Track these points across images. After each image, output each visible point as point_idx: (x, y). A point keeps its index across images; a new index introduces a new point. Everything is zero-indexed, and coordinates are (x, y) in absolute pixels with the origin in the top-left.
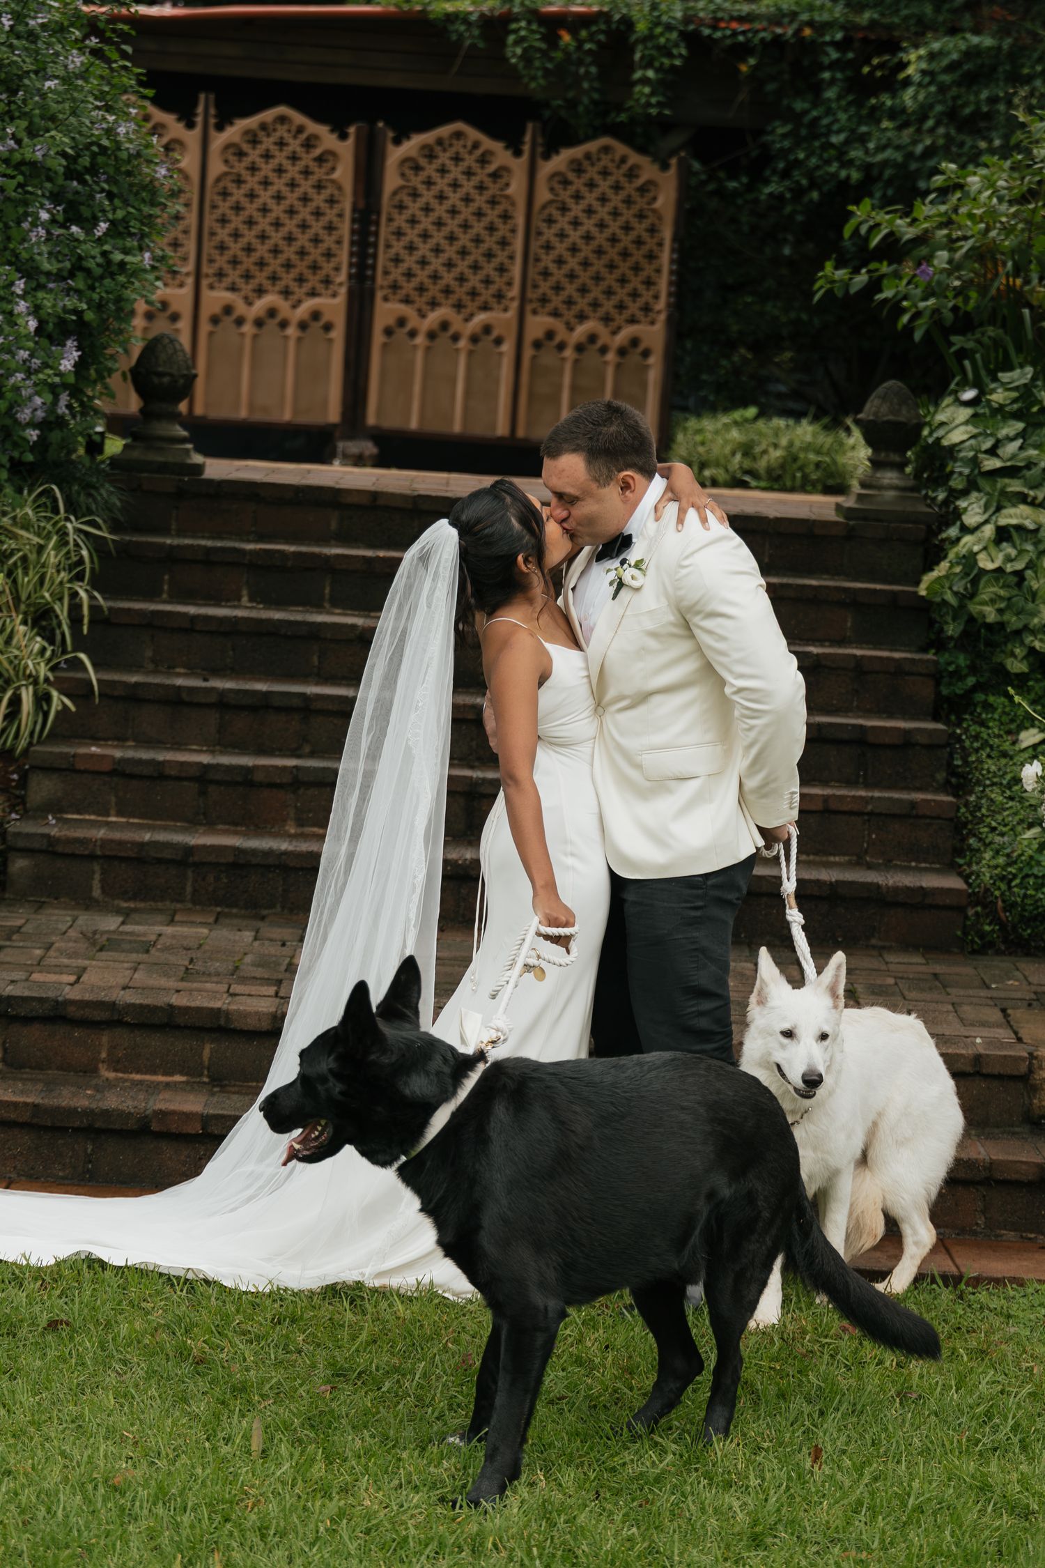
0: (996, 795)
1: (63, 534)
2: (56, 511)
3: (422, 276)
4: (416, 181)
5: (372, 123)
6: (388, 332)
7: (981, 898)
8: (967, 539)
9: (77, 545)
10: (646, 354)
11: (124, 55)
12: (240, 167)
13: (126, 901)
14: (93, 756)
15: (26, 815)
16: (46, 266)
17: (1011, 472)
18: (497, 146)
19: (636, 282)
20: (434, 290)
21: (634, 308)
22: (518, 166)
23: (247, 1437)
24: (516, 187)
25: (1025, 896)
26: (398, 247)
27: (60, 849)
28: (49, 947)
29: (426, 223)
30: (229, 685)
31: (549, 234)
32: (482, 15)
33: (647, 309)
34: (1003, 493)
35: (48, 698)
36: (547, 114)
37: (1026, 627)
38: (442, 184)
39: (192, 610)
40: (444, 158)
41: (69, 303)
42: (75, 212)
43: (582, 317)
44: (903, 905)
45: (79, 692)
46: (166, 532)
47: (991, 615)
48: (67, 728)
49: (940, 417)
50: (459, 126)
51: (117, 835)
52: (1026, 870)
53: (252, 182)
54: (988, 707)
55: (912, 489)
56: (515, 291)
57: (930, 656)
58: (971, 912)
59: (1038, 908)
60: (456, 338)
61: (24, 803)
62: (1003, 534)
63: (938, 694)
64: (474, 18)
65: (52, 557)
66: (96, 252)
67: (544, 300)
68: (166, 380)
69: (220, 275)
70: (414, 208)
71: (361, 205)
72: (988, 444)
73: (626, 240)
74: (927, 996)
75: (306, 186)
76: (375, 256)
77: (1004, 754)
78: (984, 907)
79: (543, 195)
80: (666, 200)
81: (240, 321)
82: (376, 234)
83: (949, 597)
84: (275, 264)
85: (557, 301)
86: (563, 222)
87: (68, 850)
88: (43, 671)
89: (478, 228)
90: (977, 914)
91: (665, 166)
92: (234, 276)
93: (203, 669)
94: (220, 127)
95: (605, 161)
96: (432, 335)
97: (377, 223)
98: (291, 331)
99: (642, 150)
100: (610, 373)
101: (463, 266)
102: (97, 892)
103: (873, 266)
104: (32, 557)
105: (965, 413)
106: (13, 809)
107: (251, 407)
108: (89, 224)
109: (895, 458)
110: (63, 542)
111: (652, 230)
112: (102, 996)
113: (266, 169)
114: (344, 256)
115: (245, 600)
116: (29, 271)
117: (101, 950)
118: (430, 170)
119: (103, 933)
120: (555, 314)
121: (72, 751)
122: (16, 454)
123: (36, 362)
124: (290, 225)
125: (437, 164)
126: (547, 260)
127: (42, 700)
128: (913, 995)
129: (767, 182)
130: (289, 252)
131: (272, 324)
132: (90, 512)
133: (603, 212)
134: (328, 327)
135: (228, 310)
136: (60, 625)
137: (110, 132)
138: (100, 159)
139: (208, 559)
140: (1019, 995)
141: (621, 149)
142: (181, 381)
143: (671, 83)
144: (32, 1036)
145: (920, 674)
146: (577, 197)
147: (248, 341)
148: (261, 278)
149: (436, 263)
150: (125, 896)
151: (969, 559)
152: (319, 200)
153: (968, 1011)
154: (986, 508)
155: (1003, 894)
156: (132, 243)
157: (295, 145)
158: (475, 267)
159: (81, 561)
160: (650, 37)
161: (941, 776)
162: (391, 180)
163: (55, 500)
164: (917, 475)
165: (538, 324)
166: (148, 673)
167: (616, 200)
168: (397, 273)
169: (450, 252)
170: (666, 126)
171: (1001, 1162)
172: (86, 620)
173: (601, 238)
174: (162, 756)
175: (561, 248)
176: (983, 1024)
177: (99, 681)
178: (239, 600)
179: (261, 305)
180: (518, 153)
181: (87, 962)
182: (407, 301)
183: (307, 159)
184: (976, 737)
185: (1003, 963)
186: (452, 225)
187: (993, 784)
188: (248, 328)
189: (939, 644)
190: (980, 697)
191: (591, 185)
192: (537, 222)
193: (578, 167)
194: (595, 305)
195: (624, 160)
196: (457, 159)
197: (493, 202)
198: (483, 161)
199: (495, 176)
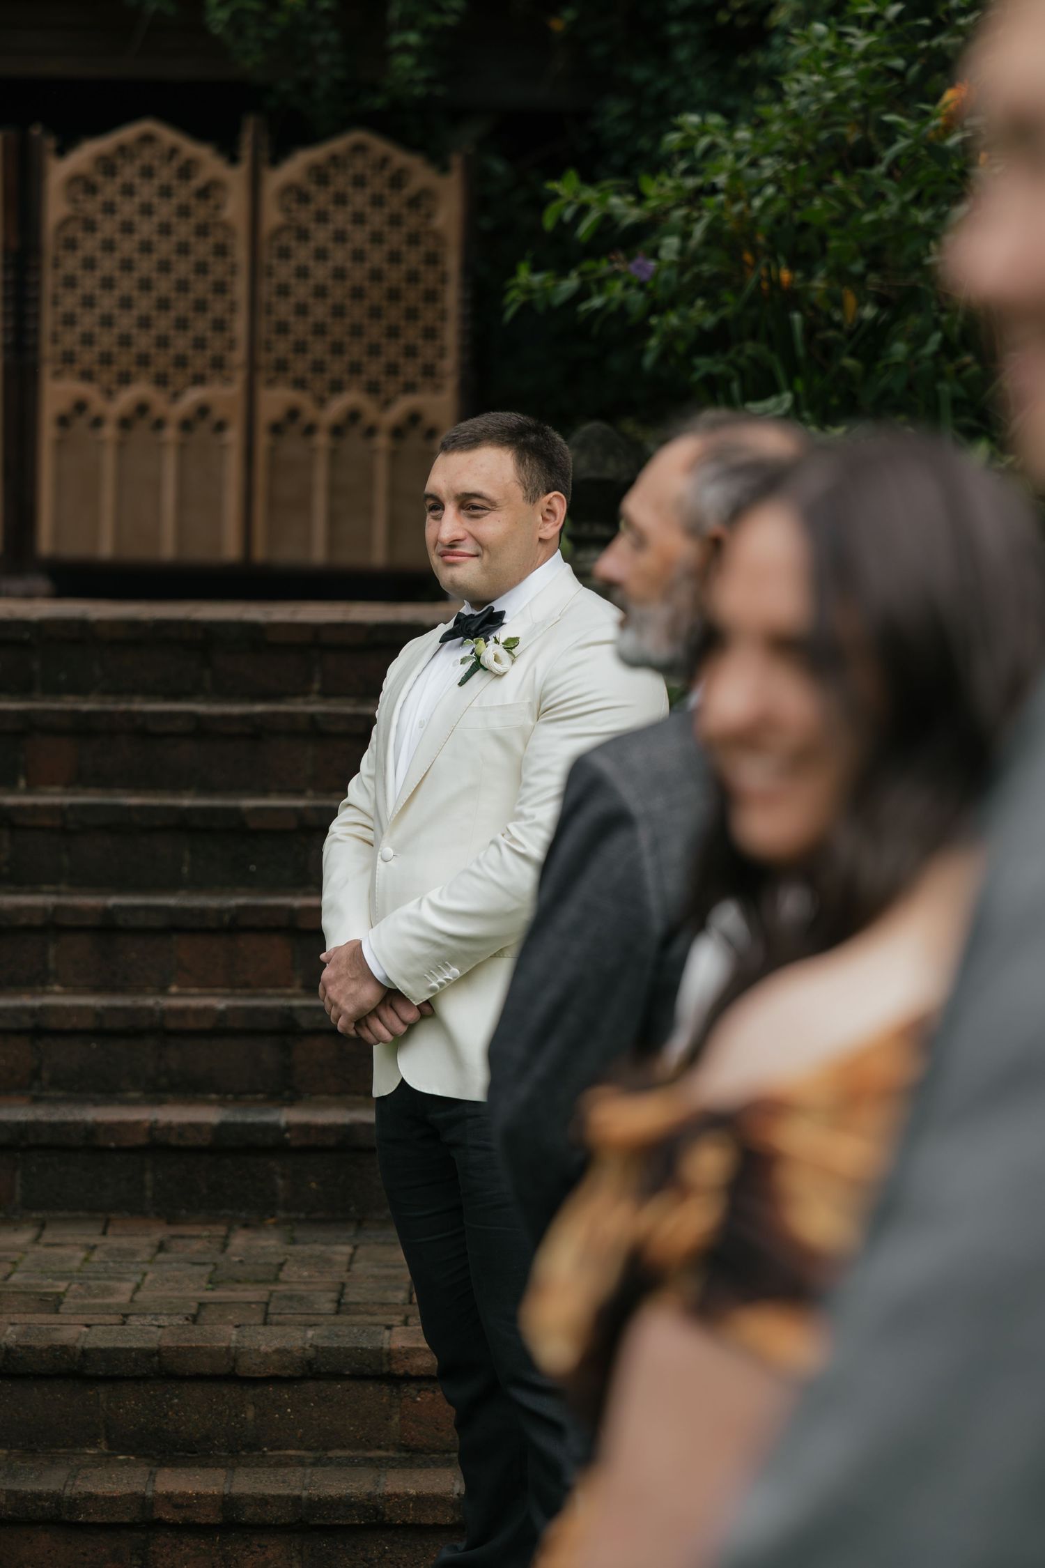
3: (106, 340)
4: (92, 207)
5: (24, 129)
6: (63, 421)
10: (430, 433)
18: (204, 152)
19: (412, 334)
21: (411, 370)
22: (235, 178)
24: (234, 208)
26: (70, 301)
29: (108, 265)
31: (284, 272)
33: (429, 371)
36: (273, 102)
38: (128, 210)
40: (129, 172)
43: (337, 387)
50: (147, 126)
56: (239, 356)
60: (159, 424)
67: (282, 366)
70: (90, 245)
73: (395, 275)
76: (38, 317)
79: (272, 217)
80: (448, 216)
82: (38, 285)
85: (300, 366)
86: (303, 254)
89: (183, 268)
91: (444, 169)
95: (359, 165)
96: (124, 424)
97: (39, 271)
99: (411, 147)
100: (381, 466)
101: (163, 323)
111: (431, 260)
118: (110, 190)
120: (300, 384)
125: (119, 181)
126: (284, 309)
133: (359, 237)
141: (379, 146)
143: (441, 49)
146: (322, 217)
149: (126, 322)
158: (182, 324)
162: (56, 208)
165: (275, 400)
167: (377, 219)
168: (70, 339)
169: (144, 304)
173: (358, 274)
175: (302, 291)
180: (233, 159)
182: (87, 376)
186: (146, 266)
191: (341, 199)
192: (268, 256)
193: (320, 175)
194: (356, 368)
195: (385, 163)
196: (148, 173)
197: (202, 231)
198: (185, 173)
199: (203, 194)
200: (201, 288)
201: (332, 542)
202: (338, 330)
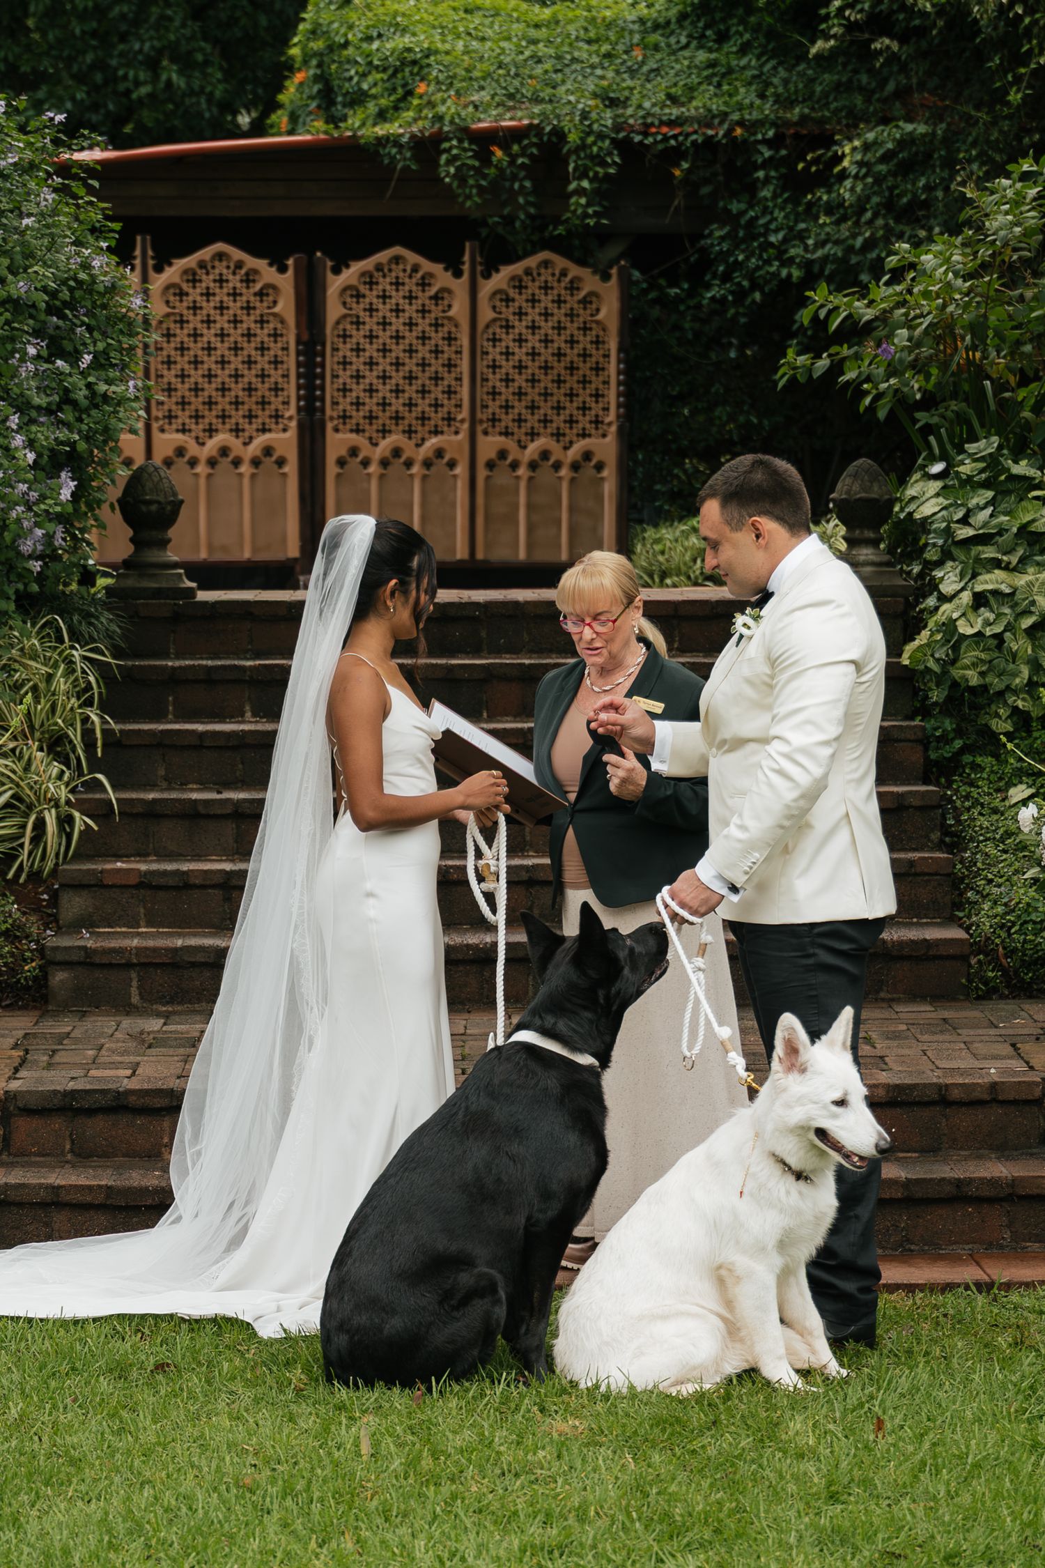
0: (990, 849)
1: (70, 662)
2: (62, 641)
3: (371, 404)
4: (358, 309)
5: (311, 254)
6: (341, 462)
7: (983, 947)
8: (946, 607)
9: (84, 672)
10: (600, 467)
11: (91, 190)
12: (182, 307)
13: (164, 1005)
14: (119, 870)
15: (59, 931)
16: (37, 401)
17: (983, 539)
18: (437, 268)
19: (584, 396)
20: (384, 418)
21: (584, 422)
22: (460, 286)
23: (357, 1444)
24: (459, 308)
25: (1025, 941)
26: (345, 377)
27: (97, 960)
28: (100, 1048)
29: (371, 350)
30: (242, 795)
31: (495, 353)
32: (413, 136)
33: (597, 422)
34: (978, 560)
35: (70, 820)
36: (484, 232)
37: (1008, 687)
38: (384, 310)
39: (200, 727)
40: (384, 284)
41: (62, 434)
42: (56, 348)
43: (533, 435)
44: (909, 958)
45: (101, 811)
46: (166, 656)
47: (973, 678)
48: (91, 846)
49: (911, 492)
50: (397, 250)
51: (151, 943)
52: (1025, 917)
53: (195, 321)
54: (976, 767)
55: (888, 564)
56: (464, 413)
57: (917, 722)
58: (973, 961)
59: (1037, 952)
60: (409, 464)
61: (57, 921)
62: (980, 601)
63: (927, 758)
64: (405, 140)
65: (61, 684)
66: (81, 384)
67: (494, 420)
68: (154, 508)
69: (170, 417)
70: (358, 336)
71: (305, 337)
72: (960, 514)
73: (572, 354)
74: (940, 1037)
75: (249, 322)
76: (323, 388)
77: (995, 811)
78: (986, 955)
79: (486, 314)
80: (609, 311)
81: (193, 463)
82: (323, 365)
83: (931, 664)
84: (223, 403)
85: (507, 420)
86: (508, 340)
87: (105, 961)
88: (63, 793)
89: (423, 352)
90: (979, 961)
91: (606, 277)
92: (183, 417)
93: (215, 784)
94: (159, 269)
95: (546, 275)
96: (384, 463)
97: (323, 355)
98: (245, 469)
99: (581, 262)
100: (565, 488)
101: (411, 391)
102: (135, 999)
103: (833, 350)
104: (42, 686)
105: (936, 486)
106: (47, 927)
107: (210, 547)
108: (73, 357)
109: (870, 534)
110: (70, 670)
111: (597, 342)
112: (159, 1085)
113: (208, 308)
114: (292, 390)
115: (248, 714)
116: (22, 406)
117: (150, 1047)
118: (371, 297)
119: (149, 1033)
120: (506, 433)
121: (99, 867)
122: (20, 586)
123: (34, 495)
124: (236, 362)
125: (377, 290)
126: (495, 380)
127: (65, 822)
128: (926, 1037)
129: (708, 287)
130: (237, 390)
131: (225, 463)
132: (93, 640)
133: (547, 327)
134: (281, 462)
135: (180, 451)
136: (74, 750)
137: (86, 266)
138: (78, 294)
139: (210, 679)
140: (1025, 1031)
141: (560, 262)
142: (169, 508)
143: (607, 191)
144: (96, 1127)
145: (910, 741)
146: (520, 314)
147: (202, 481)
148: (210, 417)
149: (384, 391)
150: (162, 1000)
151: (949, 627)
152: (263, 335)
153: (979, 1047)
154: (962, 575)
155: (1003, 942)
156: (113, 373)
157: (235, 281)
158: (423, 391)
159: (89, 686)
160: (583, 146)
161: (936, 836)
162: (333, 310)
163: (59, 630)
164: (891, 550)
165: (489, 445)
166: (162, 790)
167: (559, 314)
168: (345, 404)
169: (397, 378)
170: (603, 237)
171: (1022, 1179)
172: (99, 743)
173: (546, 354)
174: (185, 867)
175: (507, 366)
176: (996, 1057)
177: (117, 800)
178: (243, 716)
179: (212, 445)
180: (458, 274)
181: (139, 1058)
182: (357, 430)
183: (248, 295)
184: (967, 797)
185: (1008, 1006)
186: (398, 351)
187: (987, 839)
188: (201, 469)
189: (925, 711)
190: (967, 758)
191: (534, 301)
192: (483, 343)
193: (519, 284)
194: (545, 421)
195: (564, 273)
196: (397, 284)
197: (436, 325)
198: (424, 284)
199: (436, 298)
200: (436, 365)
201: (530, 546)
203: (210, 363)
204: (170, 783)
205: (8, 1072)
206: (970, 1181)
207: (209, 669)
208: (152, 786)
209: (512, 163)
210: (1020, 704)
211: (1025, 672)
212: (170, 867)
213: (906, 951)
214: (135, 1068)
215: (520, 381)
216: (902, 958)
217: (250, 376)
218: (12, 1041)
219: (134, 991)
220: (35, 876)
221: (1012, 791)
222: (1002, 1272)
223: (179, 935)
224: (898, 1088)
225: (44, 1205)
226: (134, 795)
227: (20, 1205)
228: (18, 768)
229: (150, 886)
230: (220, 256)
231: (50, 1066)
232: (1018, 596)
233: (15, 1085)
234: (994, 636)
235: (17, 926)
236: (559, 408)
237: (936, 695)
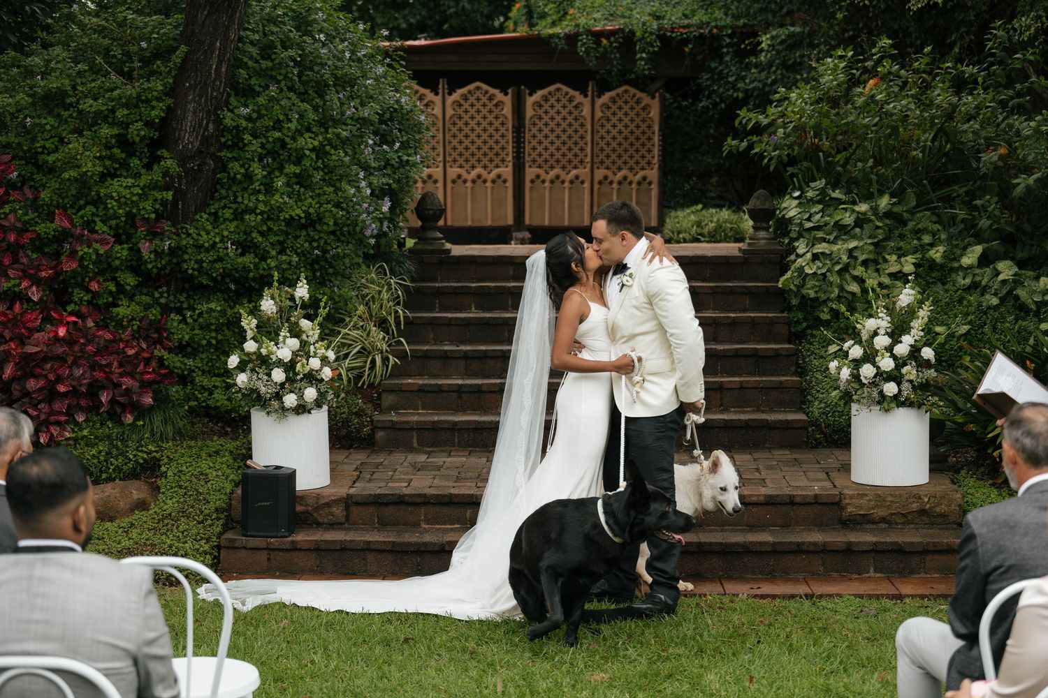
0: (818, 376)
1: (389, 285)
2: (386, 275)
3: (546, 155)
4: (540, 112)
5: (519, 87)
6: (532, 181)
7: (814, 423)
8: (799, 260)
9: (396, 289)
10: (650, 183)
11: (402, 66)
12: (460, 111)
13: (428, 448)
14: (409, 384)
15: (381, 412)
16: (373, 165)
17: (817, 228)
18: (576, 94)
19: (643, 151)
21: (643, 163)
22: (587, 102)
23: (495, 686)
24: (586, 111)
25: (834, 421)
26: (534, 143)
27: (398, 427)
28: (395, 471)
29: (546, 131)
30: (469, 348)
31: (602, 132)
32: (566, 34)
33: (649, 163)
34: (815, 238)
35: (388, 359)
36: (598, 77)
37: (828, 299)
38: (552, 112)
39: (450, 315)
40: (552, 101)
41: (384, 180)
42: (384, 139)
43: (620, 169)
44: (779, 428)
45: (402, 355)
46: (436, 281)
47: (812, 294)
48: (397, 372)
49: (784, 205)
50: (558, 85)
51: (422, 419)
52: (834, 409)
53: (466, 118)
54: (813, 336)
55: (773, 239)
56: (589, 159)
57: (785, 315)
58: (810, 429)
60: (563, 182)
61: (380, 407)
62: (815, 257)
63: (790, 331)
64: (562, 35)
65: (385, 296)
66: (395, 156)
68: (431, 212)
69: (455, 161)
70: (540, 124)
71: (516, 125)
72: (807, 216)
73: (638, 132)
74: (792, 469)
75: (491, 118)
76: (524, 148)
77: (822, 357)
78: (816, 427)
79: (599, 114)
80: (655, 112)
81: (465, 182)
82: (524, 137)
83: (792, 287)
84: (479, 154)
86: (608, 126)
87: (401, 427)
88: (385, 347)
89: (570, 131)
90: (813, 430)
91: (653, 97)
92: (461, 161)
93: (456, 342)
94: (450, 94)
95: (626, 97)
96: (552, 182)
97: (524, 133)
98: (489, 184)
99: (642, 90)
100: (634, 193)
101: (564, 149)
102: (415, 445)
103: (749, 138)
104: (376, 296)
105: (796, 202)
106: (375, 410)
107: (473, 220)
108: (391, 144)
109: (764, 225)
110: (390, 289)
111: (649, 127)
112: (420, 492)
113: (472, 111)
114: (510, 148)
115: (473, 309)
116: (366, 167)
117: (418, 471)
118: (546, 106)
119: (419, 463)
120: (608, 168)
121: (400, 382)
122: (366, 250)
123: (372, 209)
124: (485, 136)
125: (549, 103)
127: (385, 360)
128: (785, 469)
129: (701, 101)
130: (485, 149)
131: (479, 182)
132: (401, 274)
133: (626, 120)
134: (505, 181)
135: (459, 176)
136: (391, 326)
137: (398, 101)
138: (394, 114)
139: (455, 292)
140: (833, 466)
141: (632, 91)
142: (438, 212)
143: (654, 59)
144: (390, 512)
145: (781, 323)
146: (614, 114)
147: (469, 190)
148: (473, 161)
149: (552, 149)
150: (428, 446)
151: (801, 269)
152: (497, 124)
153: (810, 475)
154: (807, 245)
155: (824, 421)
156: (411, 151)
157: (484, 99)
158: (570, 149)
159: (398, 297)
160: (643, 38)
161: (793, 369)
162: (529, 113)
163: (385, 270)
164: (775, 232)
165: (600, 173)
166: (431, 345)
167: (632, 114)
168: (534, 155)
169: (558, 143)
170: (653, 79)
171: (829, 542)
172: (402, 323)
173: (626, 132)
174: (440, 382)
175: (608, 138)
176: (818, 480)
177: (410, 350)
178: (470, 309)
179: (474, 173)
180: (586, 96)
181: (412, 477)
182: (540, 167)
183: (490, 105)
184: (808, 350)
185: (826, 452)
186: (558, 131)
187: (817, 371)
188: (469, 184)
189: (789, 308)
190: (809, 331)
191: (620, 108)
192: (597, 127)
193: (613, 101)
194: (625, 163)
195: (634, 96)
196: (558, 101)
197: (576, 119)
198: (570, 101)
199: (576, 107)
200: (576, 138)
202: (620, 150)
203: (473, 136)
204: (437, 341)
205: (350, 483)
206: (803, 543)
207: (455, 288)
208: (426, 342)
209: (611, 46)
210: (834, 306)
211: (837, 291)
212: (433, 382)
213: (778, 425)
214: (410, 482)
215: (614, 144)
216: (775, 428)
217: (491, 142)
218: (354, 466)
219: (415, 441)
220: (371, 385)
221: (830, 348)
222: (819, 589)
223: (437, 414)
224: (771, 497)
225: (363, 550)
226: (418, 348)
227: (352, 550)
228: (364, 335)
229: (424, 391)
230: (478, 88)
231: (370, 480)
232: (834, 255)
233: (352, 491)
234: (822, 274)
235: (361, 410)
236: (631, 157)
237: (794, 302)
